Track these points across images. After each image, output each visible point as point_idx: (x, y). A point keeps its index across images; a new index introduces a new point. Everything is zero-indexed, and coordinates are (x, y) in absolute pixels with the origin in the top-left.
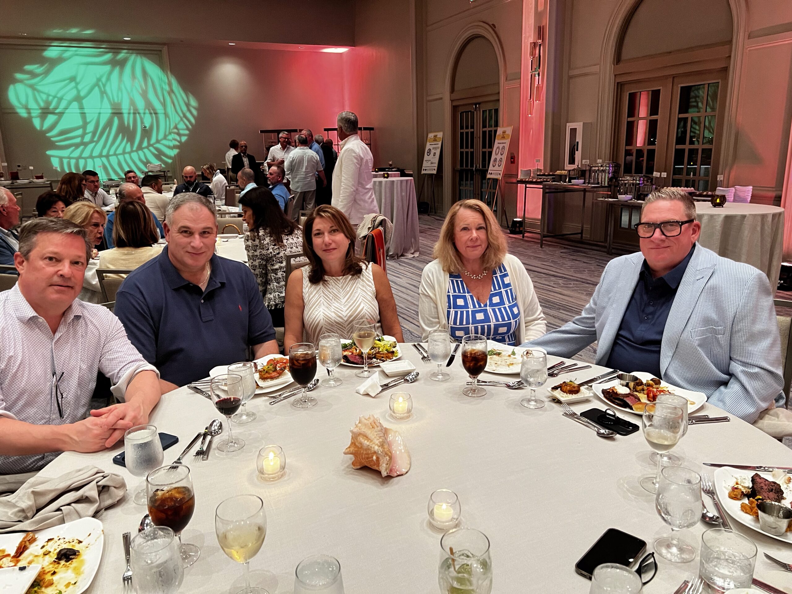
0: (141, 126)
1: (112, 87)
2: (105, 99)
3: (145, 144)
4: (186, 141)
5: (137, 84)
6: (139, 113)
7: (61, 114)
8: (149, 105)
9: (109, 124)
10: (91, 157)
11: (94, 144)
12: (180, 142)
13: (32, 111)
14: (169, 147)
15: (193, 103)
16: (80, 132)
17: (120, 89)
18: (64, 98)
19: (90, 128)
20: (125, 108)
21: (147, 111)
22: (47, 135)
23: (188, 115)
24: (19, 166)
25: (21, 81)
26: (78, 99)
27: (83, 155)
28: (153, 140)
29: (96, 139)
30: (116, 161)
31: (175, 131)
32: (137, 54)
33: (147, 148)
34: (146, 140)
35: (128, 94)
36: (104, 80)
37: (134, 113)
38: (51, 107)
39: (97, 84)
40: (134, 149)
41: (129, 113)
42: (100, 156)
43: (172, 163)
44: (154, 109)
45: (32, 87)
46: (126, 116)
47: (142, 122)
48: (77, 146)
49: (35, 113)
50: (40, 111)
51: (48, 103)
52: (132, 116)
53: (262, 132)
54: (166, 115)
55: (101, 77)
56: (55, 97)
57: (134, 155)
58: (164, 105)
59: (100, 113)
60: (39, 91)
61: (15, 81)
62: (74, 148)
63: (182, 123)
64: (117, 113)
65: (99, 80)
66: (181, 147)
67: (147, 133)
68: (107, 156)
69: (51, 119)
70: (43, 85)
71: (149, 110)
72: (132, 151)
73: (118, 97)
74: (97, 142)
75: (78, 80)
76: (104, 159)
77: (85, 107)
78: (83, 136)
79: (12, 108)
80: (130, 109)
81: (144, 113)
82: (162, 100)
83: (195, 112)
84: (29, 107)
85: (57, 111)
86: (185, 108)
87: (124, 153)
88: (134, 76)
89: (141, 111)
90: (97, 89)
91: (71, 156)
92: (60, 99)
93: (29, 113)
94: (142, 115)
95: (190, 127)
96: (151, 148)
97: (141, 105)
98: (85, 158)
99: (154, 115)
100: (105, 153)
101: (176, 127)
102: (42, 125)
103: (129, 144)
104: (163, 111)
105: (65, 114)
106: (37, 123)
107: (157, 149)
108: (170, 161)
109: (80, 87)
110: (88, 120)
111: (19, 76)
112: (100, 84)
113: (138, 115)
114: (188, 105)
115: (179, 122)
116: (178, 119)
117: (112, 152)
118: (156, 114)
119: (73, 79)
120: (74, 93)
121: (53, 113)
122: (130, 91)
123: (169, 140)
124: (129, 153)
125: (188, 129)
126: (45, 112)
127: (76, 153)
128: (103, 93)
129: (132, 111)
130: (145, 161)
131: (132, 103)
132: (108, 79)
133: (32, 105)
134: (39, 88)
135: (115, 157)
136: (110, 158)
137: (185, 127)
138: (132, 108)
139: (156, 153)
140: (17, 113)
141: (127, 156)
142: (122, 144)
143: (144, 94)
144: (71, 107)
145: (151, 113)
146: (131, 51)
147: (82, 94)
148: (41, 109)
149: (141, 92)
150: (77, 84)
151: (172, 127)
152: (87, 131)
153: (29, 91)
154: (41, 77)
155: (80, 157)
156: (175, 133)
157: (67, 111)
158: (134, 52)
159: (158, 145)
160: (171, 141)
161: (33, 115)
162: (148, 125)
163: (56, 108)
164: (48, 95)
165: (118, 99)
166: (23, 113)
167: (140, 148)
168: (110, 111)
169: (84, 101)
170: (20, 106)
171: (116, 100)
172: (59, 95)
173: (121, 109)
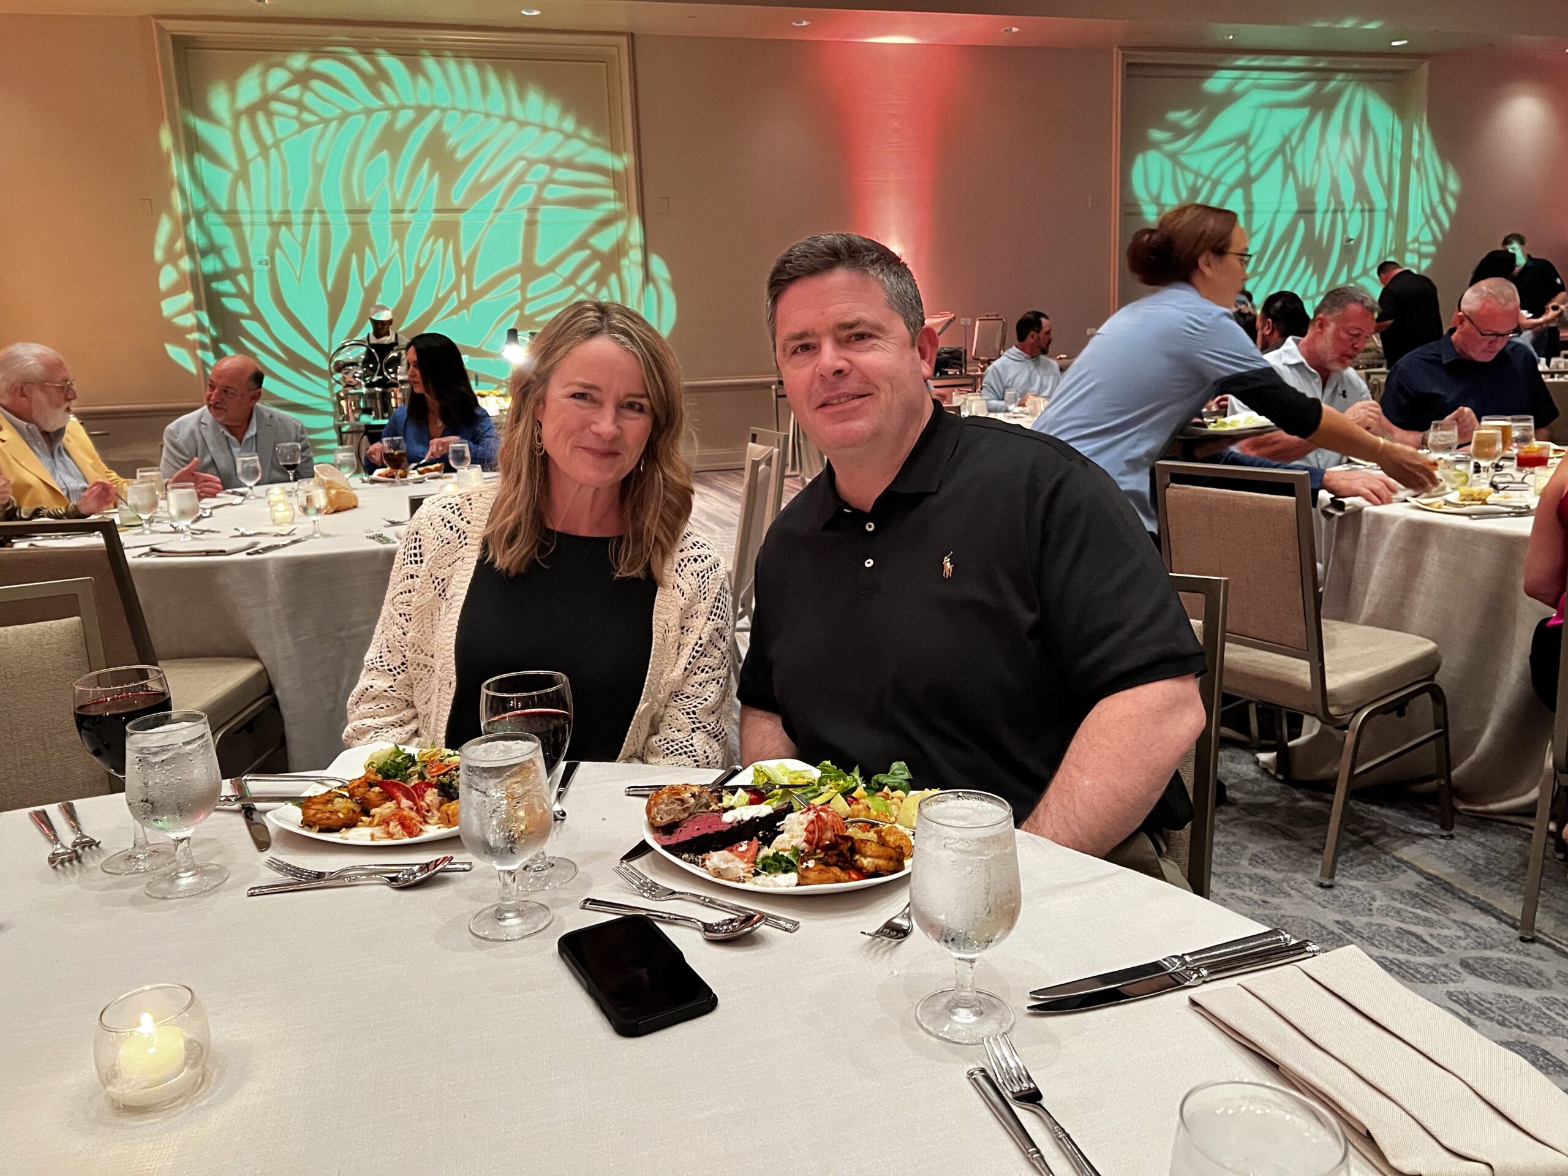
0: (1342, 240)
1: (1305, 156)
2: (1291, 180)
3: (1343, 277)
5: (1348, 148)
6: (1343, 211)
8: (1362, 192)
9: (1288, 235)
11: (1257, 279)
15: (1453, 185)
18: (1223, 180)
19: (1256, 244)
20: (1321, 200)
21: (1358, 206)
23: (1441, 211)
25: (1156, 145)
26: (1246, 182)
28: (1358, 270)
29: (1261, 269)
31: (1415, 246)
32: (1360, 81)
34: (1345, 269)
35: (1331, 168)
36: (1294, 140)
37: (1335, 212)
39: (1280, 150)
40: (1323, 288)
41: (1326, 211)
44: (1371, 202)
45: (1173, 157)
46: (1318, 217)
47: (1345, 231)
51: (1195, 192)
52: (1329, 216)
54: (1389, 213)
55: (1292, 132)
56: (1207, 178)
58: (1388, 190)
60: (1184, 168)
63: (1427, 228)
64: (1305, 210)
65: (1286, 139)
71: (1361, 203)
72: (1319, 294)
73: (1312, 175)
74: (1263, 275)
75: (1251, 141)
79: (1136, 204)
80: (1329, 203)
82: (1386, 181)
90: (1280, 158)
92: (1216, 184)
93: (1161, 214)
94: (1348, 215)
95: (1440, 236)
97: (1348, 191)
99: (1367, 214)
103: (1315, 277)
104: (1384, 206)
109: (1252, 156)
110: (1255, 227)
111: (1156, 135)
112: (1287, 148)
113: (1339, 216)
114: (1443, 188)
115: (1422, 228)
118: (1372, 210)
119: (1242, 139)
120: (1240, 169)
122: (1333, 160)
125: (1435, 242)
128: (1289, 167)
129: (1332, 207)
131: (1335, 190)
132: (1302, 138)
133: (1168, 196)
134: (1183, 159)
137: (1430, 238)
138: (1332, 200)
140: (1140, 211)
142: (1305, 280)
143: (1357, 168)
144: (1230, 200)
145: (1363, 210)
146: (1350, 76)
147: (1254, 171)
149: (1352, 162)
153: (1168, 165)
154: (1191, 137)
158: (1357, 76)
159: (1363, 280)
162: (1353, 235)
164: (1197, 174)
165: (1311, 182)
166: (1150, 213)
168: (1295, 207)
170: (1148, 198)
171: (1308, 184)
172: (1214, 176)
173: (1314, 203)
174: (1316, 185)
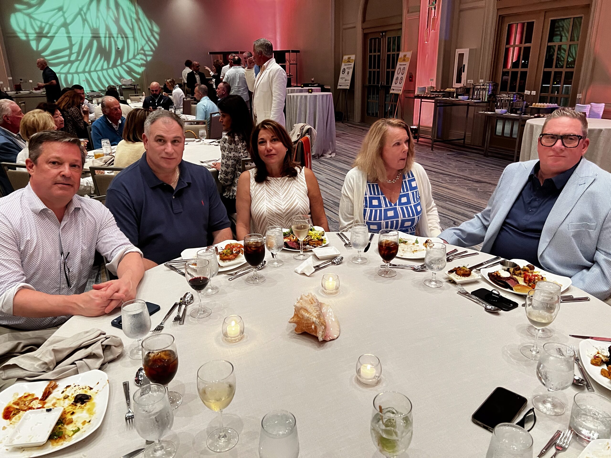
0: (115, 48)
1: (91, 16)
2: (86, 25)
3: (119, 63)
4: (151, 61)
5: (111, 13)
6: (113, 37)
7: (52, 38)
8: (121, 31)
9: (90, 46)
10: (77, 73)
11: (78, 62)
12: (146, 61)
13: (30, 35)
14: (137, 65)
15: (156, 29)
16: (67, 52)
17: (97, 17)
18: (54, 24)
19: (75, 49)
20: (102, 33)
21: (119, 36)
22: (42, 54)
23: (152, 39)
24: (21, 80)
25: (19, 11)
26: (65, 25)
27: (71, 71)
28: (125, 60)
29: (80, 58)
30: (97, 76)
31: (142, 52)
33: (120, 65)
34: (119, 59)
35: (105, 21)
36: (85, 9)
37: (110, 37)
38: (45, 32)
39: (79, 13)
40: (110, 66)
41: (105, 37)
42: (84, 72)
43: (140, 78)
44: (125, 34)
45: (29, 15)
46: (103, 39)
47: (116, 44)
48: (65, 63)
49: (32, 36)
50: (35, 35)
51: (42, 29)
52: (107, 39)
53: (210, 53)
54: (135, 39)
55: (83, 7)
56: (47, 23)
57: (110, 72)
58: (133, 30)
59: (82, 37)
60: (35, 19)
61: (16, 10)
62: (63, 65)
63: (147, 45)
64: (96, 36)
65: (81, 9)
66: (147, 65)
67: (120, 53)
68: (89, 72)
69: (44, 41)
70: (38, 14)
71: (121, 34)
72: (108, 68)
73: (96, 23)
74: (81, 61)
75: (65, 9)
76: (87, 75)
77: (71, 32)
78: (70, 56)
79: (14, 32)
80: (106, 34)
81: (117, 37)
82: (131, 26)
83: (157, 37)
84: (27, 32)
85: (49, 35)
86: (149, 34)
87: (102, 69)
88: (108, 6)
89: (115, 36)
90: (79, 17)
91: (61, 71)
92: (51, 26)
93: (27, 37)
94: (116, 39)
95: (154, 49)
96: (123, 66)
97: (114, 30)
98: (72, 74)
99: (125, 39)
100: (87, 70)
101: (142, 49)
102: (37, 46)
103: (106, 63)
104: (132, 36)
105: (55, 38)
106: (33, 44)
107: (128, 67)
108: (138, 77)
109: (66, 15)
110: (73, 43)
111: (18, 6)
112: (82, 12)
113: (112, 39)
114: (151, 31)
115: (145, 45)
116: (144, 42)
117: (92, 69)
118: (127, 37)
119: (60, 9)
120: (62, 20)
121: (46, 37)
122: (105, 18)
123: (137, 59)
124: (106, 70)
125: (152, 50)
126: (40, 36)
127: (65, 70)
128: (84, 20)
129: (107, 36)
130: (119, 76)
131: (108, 28)
132: (88, 9)
133: (29, 30)
134: (34, 16)
135: (95, 73)
136: (92, 73)
137: (149, 49)
138: (107, 33)
139: (128, 70)
140: (17, 37)
141: (105, 72)
142: (101, 63)
143: (117, 21)
144: (59, 32)
145: (122, 37)
147: (68, 21)
148: (36, 33)
149: (114, 19)
150: (64, 13)
151: (139, 49)
152: (73, 52)
153: (27, 19)
154: (35, 7)
155: (68, 73)
156: (141, 54)
157: (57, 35)
159: (128, 64)
160: (139, 60)
161: (31, 38)
162: (120, 47)
163: (48, 33)
164: (42, 22)
165: (96, 25)
166: (22, 37)
167: (115, 65)
168: (91, 35)
169: (70, 27)
170: (20, 31)
171: (95, 27)
172: (50, 22)
173: (99, 34)
174: (99, 27)
